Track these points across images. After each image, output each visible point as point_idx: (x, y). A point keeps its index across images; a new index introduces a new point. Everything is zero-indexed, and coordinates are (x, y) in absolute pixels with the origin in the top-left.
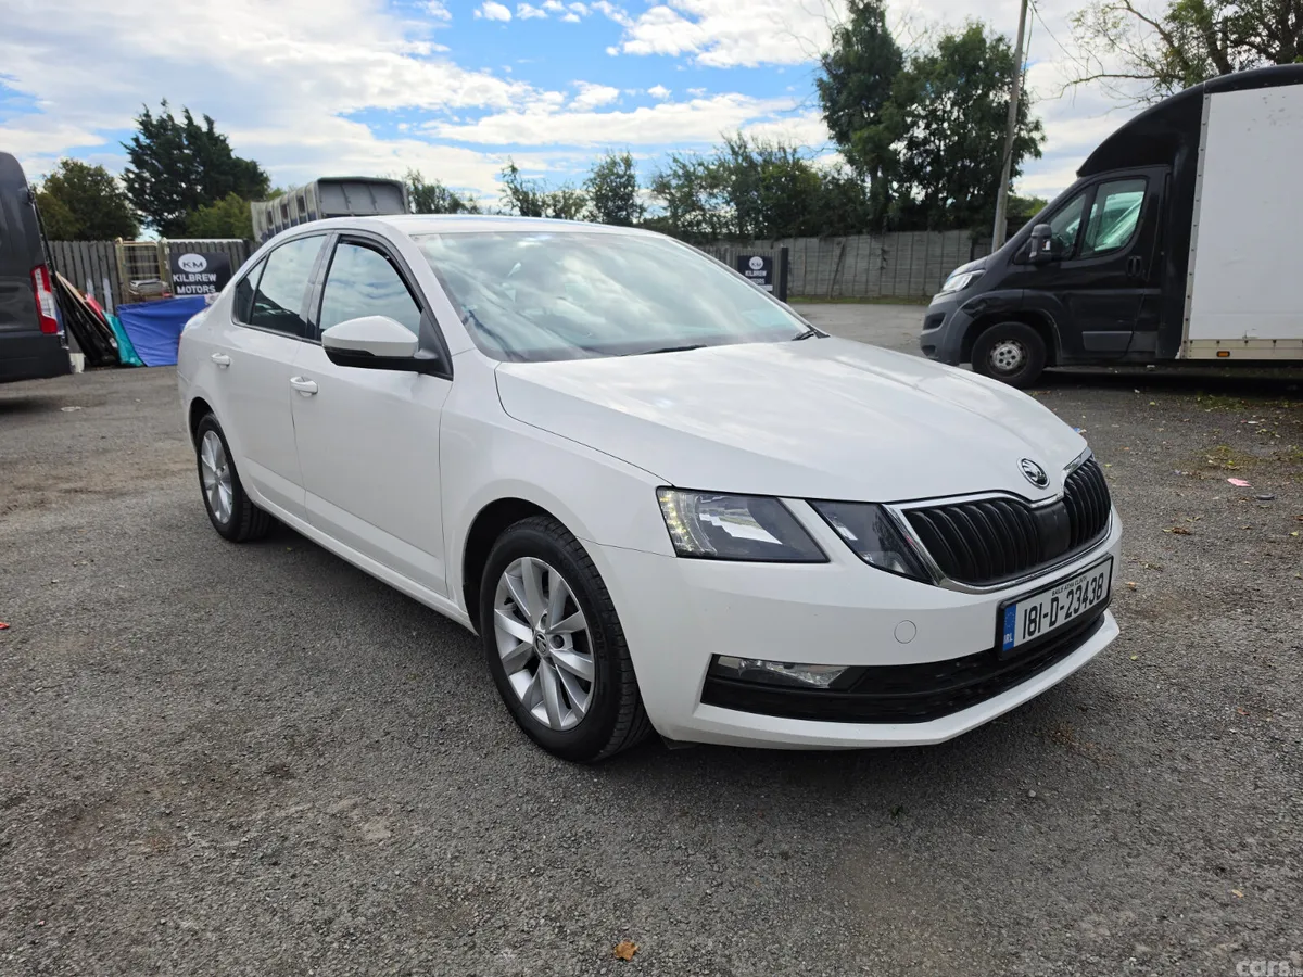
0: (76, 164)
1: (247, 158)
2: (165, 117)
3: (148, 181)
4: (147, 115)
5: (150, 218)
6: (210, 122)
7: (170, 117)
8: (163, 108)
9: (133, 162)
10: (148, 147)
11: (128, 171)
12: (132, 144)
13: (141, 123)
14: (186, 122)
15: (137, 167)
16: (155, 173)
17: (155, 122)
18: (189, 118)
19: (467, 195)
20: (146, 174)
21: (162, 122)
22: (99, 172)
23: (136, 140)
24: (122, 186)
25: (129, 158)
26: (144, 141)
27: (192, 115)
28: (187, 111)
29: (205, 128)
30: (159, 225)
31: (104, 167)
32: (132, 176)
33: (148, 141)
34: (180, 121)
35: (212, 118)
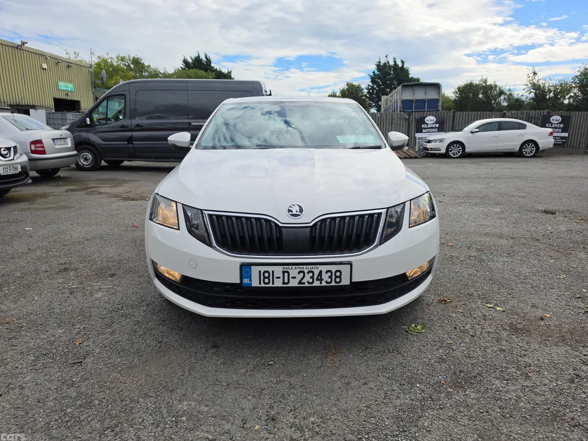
0: (351, 84)
1: (415, 77)
2: (386, 62)
3: (375, 89)
4: (380, 62)
5: (374, 104)
6: (403, 62)
7: (388, 62)
8: (386, 58)
9: (372, 82)
10: (378, 75)
11: (369, 85)
12: (372, 74)
13: (377, 66)
14: (394, 63)
15: (372, 84)
16: (379, 86)
17: (382, 65)
18: (395, 62)
19: (508, 88)
20: (375, 86)
21: (385, 64)
22: (359, 87)
23: (374, 73)
24: (365, 91)
25: (370, 80)
26: (377, 73)
27: (396, 60)
28: (395, 59)
29: (400, 65)
30: (377, 107)
31: (361, 85)
32: (370, 87)
33: (378, 73)
34: (392, 63)
35: (404, 60)
